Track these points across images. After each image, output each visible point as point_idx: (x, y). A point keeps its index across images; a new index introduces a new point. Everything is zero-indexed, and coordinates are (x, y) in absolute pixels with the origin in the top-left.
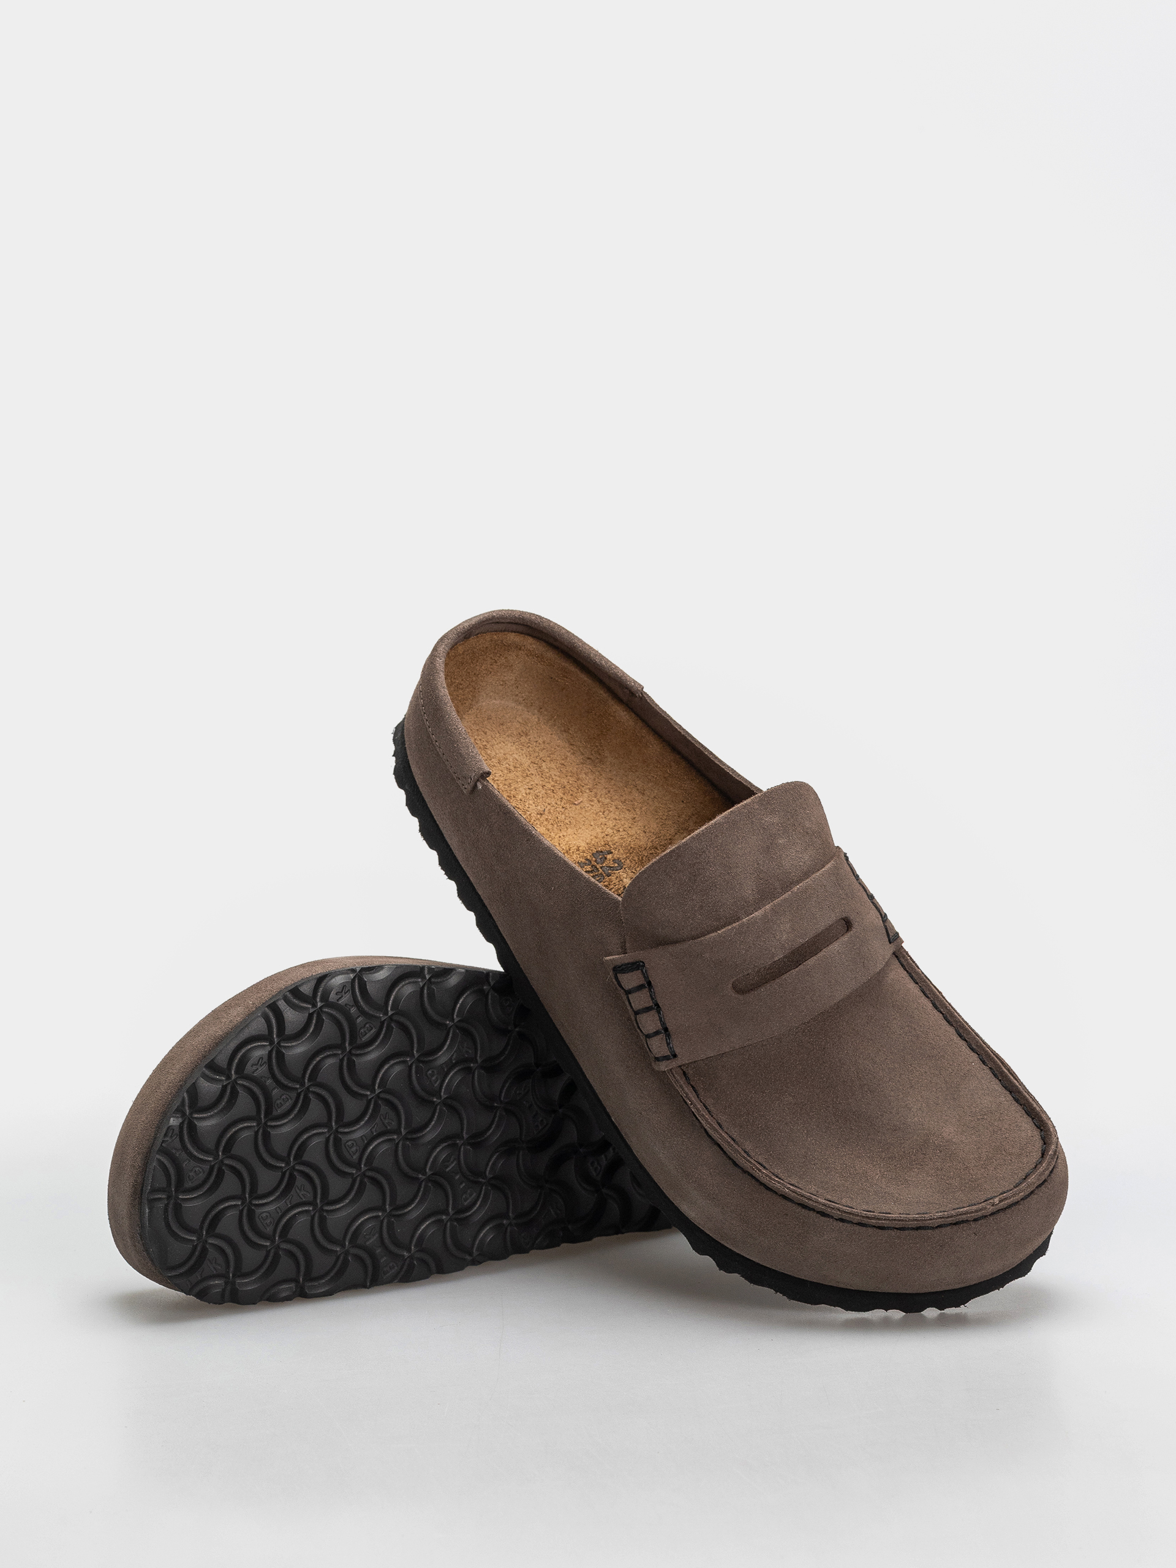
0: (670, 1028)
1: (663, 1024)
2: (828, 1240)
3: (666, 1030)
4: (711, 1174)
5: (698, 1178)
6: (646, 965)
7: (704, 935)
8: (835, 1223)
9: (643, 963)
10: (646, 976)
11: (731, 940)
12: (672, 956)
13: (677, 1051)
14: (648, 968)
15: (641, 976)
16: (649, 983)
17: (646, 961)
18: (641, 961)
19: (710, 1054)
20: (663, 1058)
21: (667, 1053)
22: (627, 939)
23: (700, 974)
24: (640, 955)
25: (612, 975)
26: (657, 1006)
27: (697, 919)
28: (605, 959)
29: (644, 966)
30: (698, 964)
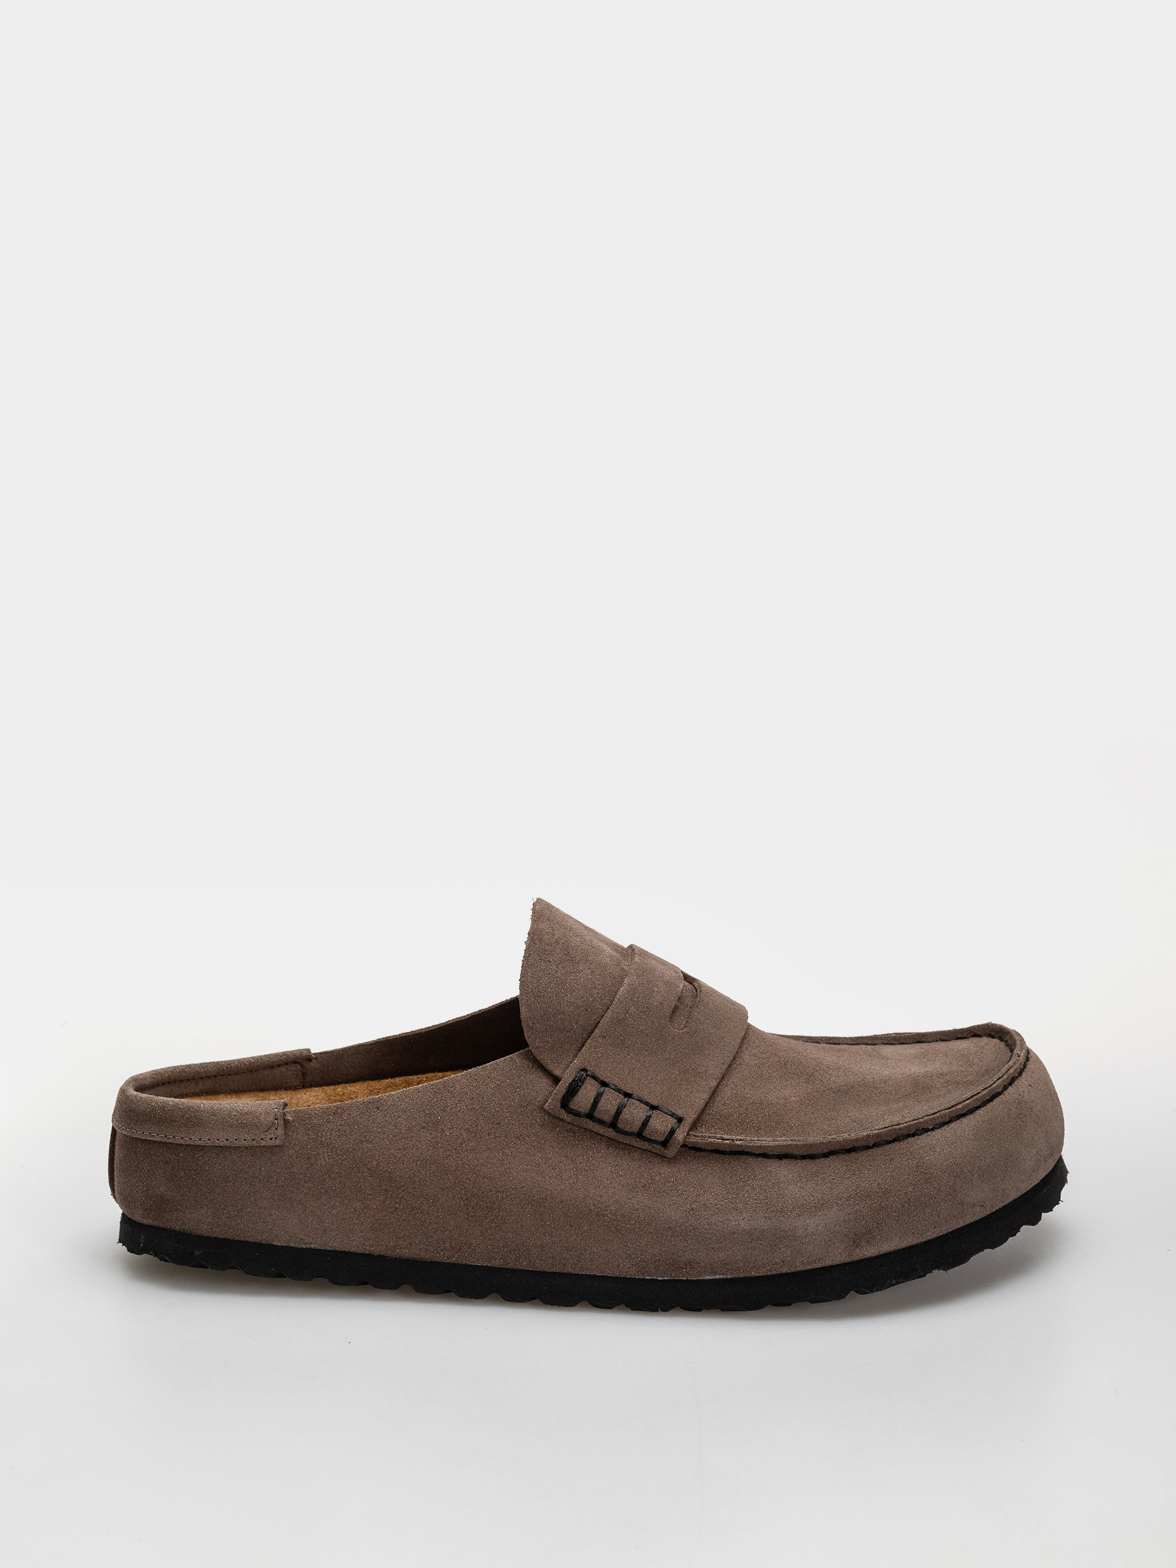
0: (655, 1103)
1: (648, 1104)
3: (653, 1108)
4: (800, 1187)
5: (792, 1203)
6: (589, 1068)
7: (615, 995)
9: (585, 1069)
10: (596, 1079)
12: (604, 1037)
13: (679, 1113)
14: (592, 1070)
15: (593, 1081)
16: (604, 1084)
17: (585, 1065)
18: (581, 1070)
19: (706, 1096)
20: (672, 1132)
21: (672, 1121)
22: (551, 1067)
23: (640, 1033)
24: (577, 1063)
25: (564, 1115)
26: (628, 1095)
27: (599, 985)
28: (546, 1106)
29: (587, 1071)
30: (632, 1024)
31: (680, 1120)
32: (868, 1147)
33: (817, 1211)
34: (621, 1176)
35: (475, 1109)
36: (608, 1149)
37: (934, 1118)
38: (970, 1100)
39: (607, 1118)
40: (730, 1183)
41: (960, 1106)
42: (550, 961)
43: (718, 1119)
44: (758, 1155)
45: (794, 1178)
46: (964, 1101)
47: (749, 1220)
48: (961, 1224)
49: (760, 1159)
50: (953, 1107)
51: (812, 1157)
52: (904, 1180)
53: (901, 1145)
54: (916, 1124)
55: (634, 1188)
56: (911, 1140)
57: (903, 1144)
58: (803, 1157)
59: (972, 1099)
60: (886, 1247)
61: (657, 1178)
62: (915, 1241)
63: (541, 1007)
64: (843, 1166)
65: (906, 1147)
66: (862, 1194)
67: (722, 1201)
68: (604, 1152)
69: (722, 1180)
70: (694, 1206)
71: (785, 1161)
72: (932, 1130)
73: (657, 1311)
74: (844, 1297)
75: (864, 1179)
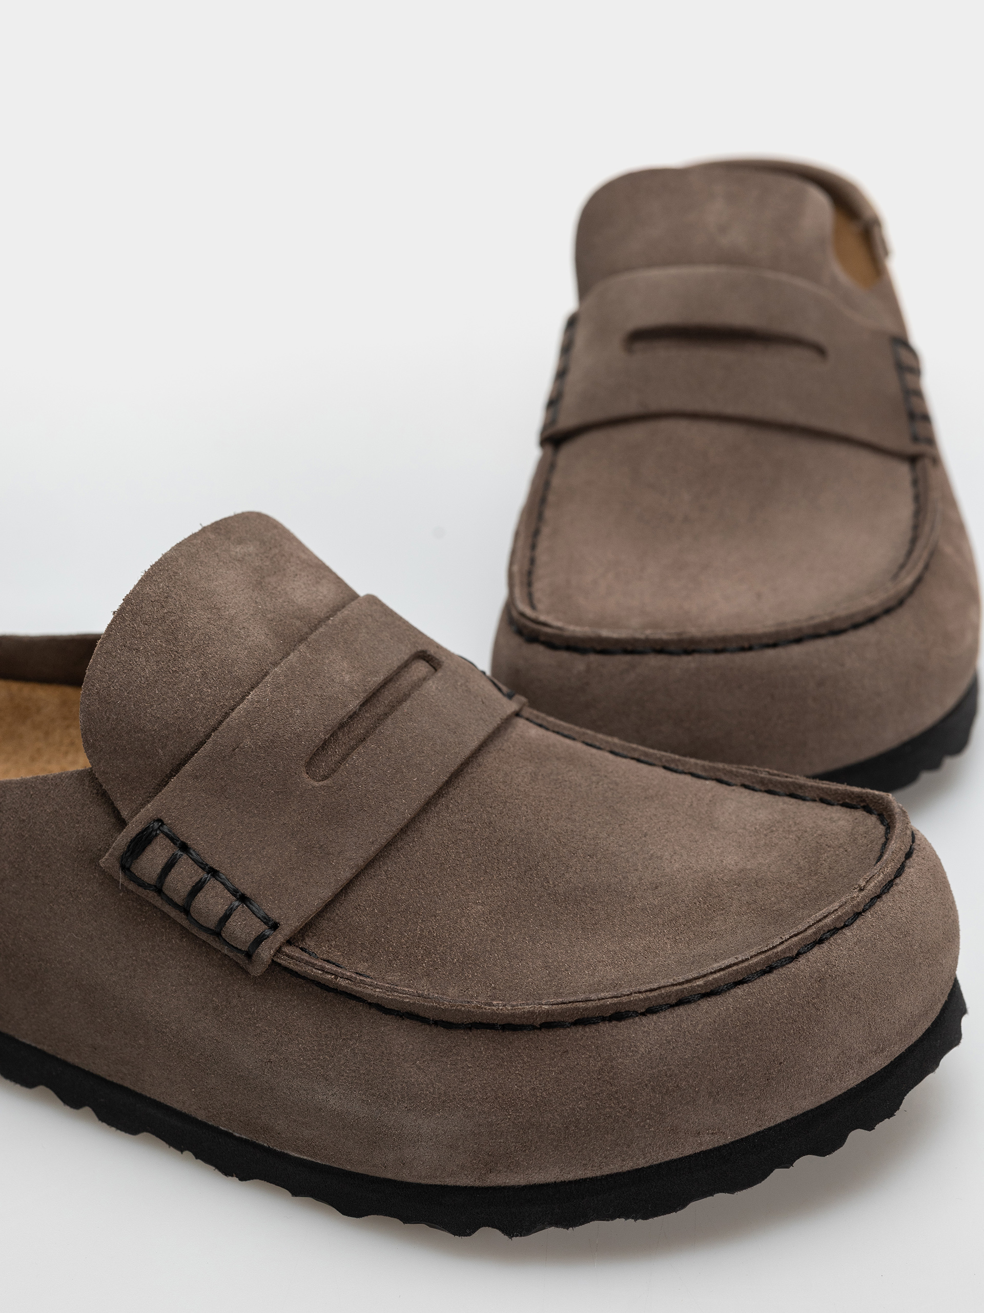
0: (248, 893)
1: (235, 892)
2: (648, 1054)
3: (243, 899)
4: (419, 1068)
5: (403, 1088)
6: (166, 820)
7: (227, 715)
8: (644, 1020)
9: (159, 820)
10: (173, 839)
11: (270, 701)
12: (197, 777)
13: (275, 915)
14: (171, 824)
15: (167, 841)
16: (184, 848)
17: (162, 815)
18: (155, 821)
19: (326, 893)
20: (260, 940)
21: (260, 927)
22: (119, 805)
23: (251, 780)
24: (149, 811)
25: (121, 877)
26: (214, 873)
27: (208, 696)
28: (102, 862)
29: (163, 824)
30: (242, 765)
31: (275, 926)
32: (533, 1028)
33: (435, 1111)
34: (191, 984)
35: (24, 836)
36: (181, 941)
37: (648, 999)
38: (722, 973)
39: (178, 900)
40: (326, 1036)
41: (700, 982)
42: (138, 650)
43: (340, 930)
44: (371, 1005)
45: (413, 1052)
46: (715, 972)
47: (341, 1099)
48: (675, 1155)
49: (373, 1011)
50: (688, 981)
51: (449, 1026)
52: (574, 1090)
53: (586, 1032)
54: (615, 1004)
55: (203, 1008)
56: (605, 1027)
57: (589, 1031)
58: (436, 1023)
59: (727, 971)
60: (538, 1178)
61: (235, 1001)
62: (589, 1174)
63: (108, 718)
64: (488, 1049)
65: (593, 1037)
66: (504, 1100)
67: (309, 1060)
68: (176, 943)
69: (317, 1029)
70: (272, 1057)
71: (407, 1022)
72: (643, 1014)
73: (232, 1176)
74: (469, 1235)
75: (513, 1077)
